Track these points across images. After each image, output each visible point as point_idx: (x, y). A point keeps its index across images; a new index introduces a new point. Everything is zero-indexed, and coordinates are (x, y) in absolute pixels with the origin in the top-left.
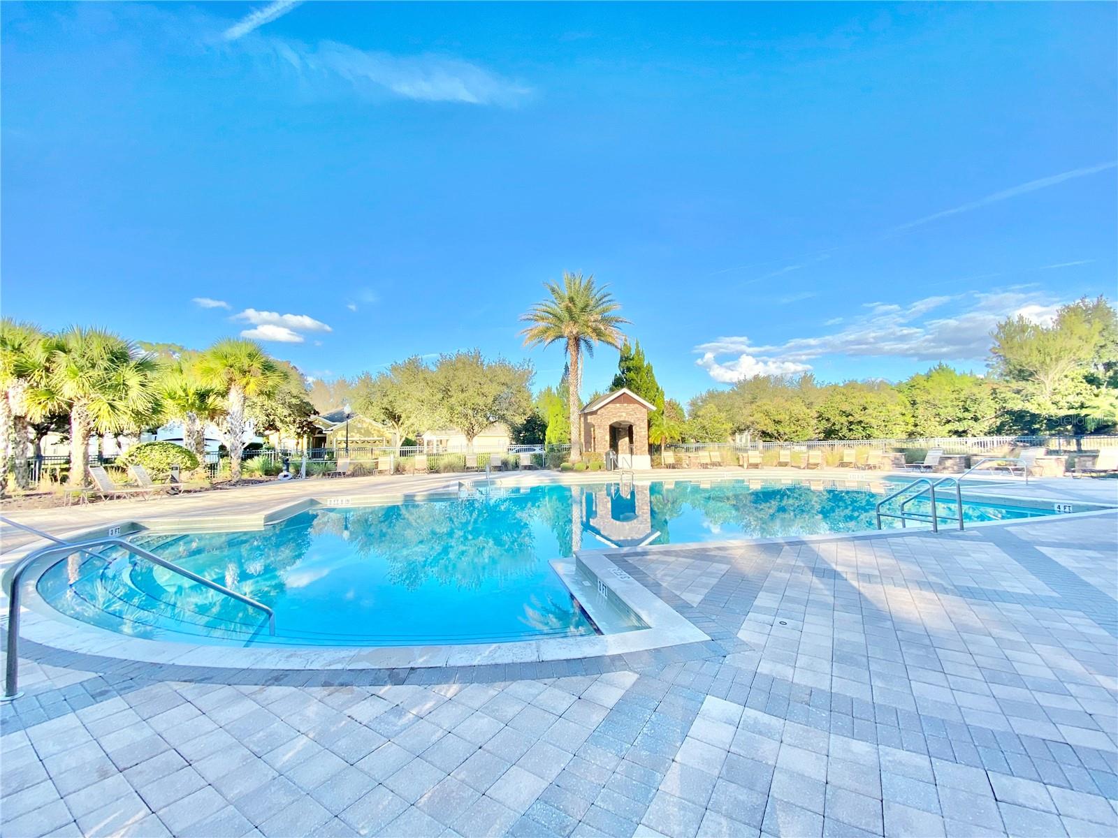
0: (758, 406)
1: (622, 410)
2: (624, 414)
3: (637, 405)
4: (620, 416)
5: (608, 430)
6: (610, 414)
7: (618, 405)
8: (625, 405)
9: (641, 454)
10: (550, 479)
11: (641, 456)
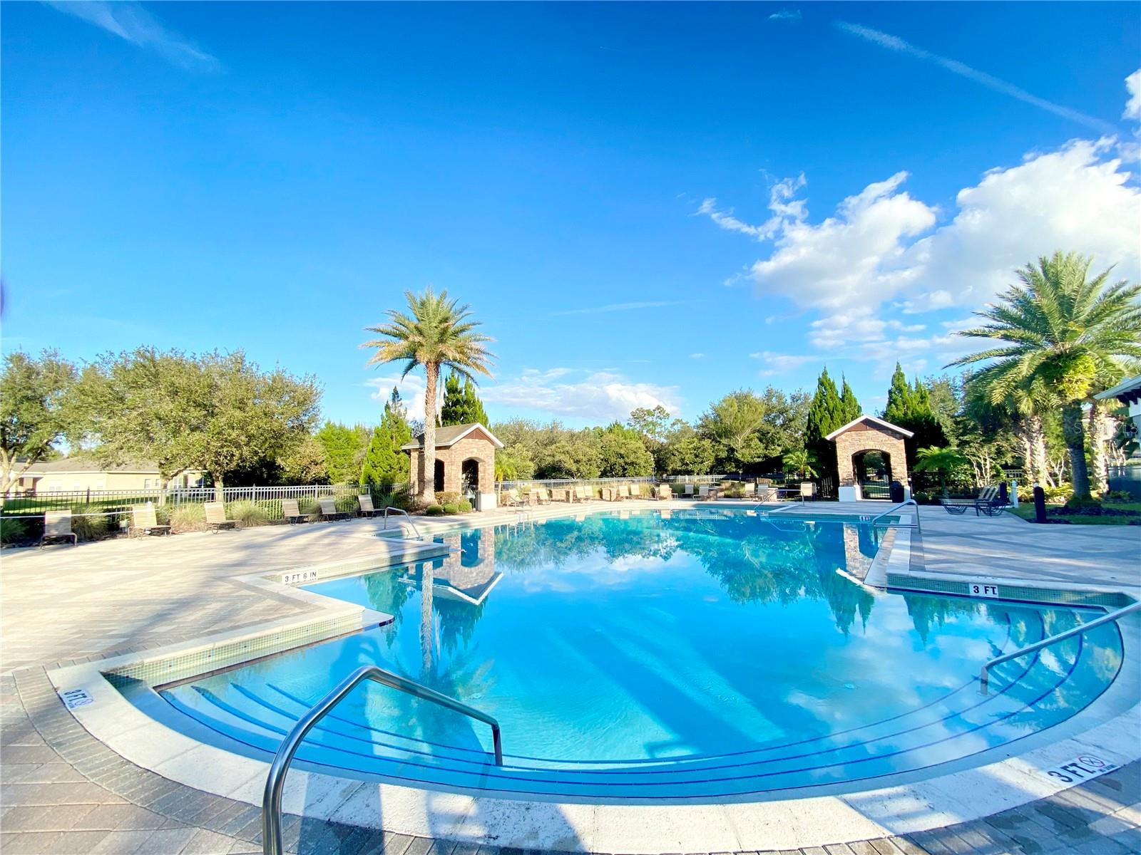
0: (557, 447)
1: (474, 446)
2: (475, 450)
3: (487, 441)
4: (472, 452)
5: (461, 467)
6: (463, 449)
7: (471, 440)
8: (477, 440)
9: (489, 493)
10: (459, 525)
11: (489, 495)
